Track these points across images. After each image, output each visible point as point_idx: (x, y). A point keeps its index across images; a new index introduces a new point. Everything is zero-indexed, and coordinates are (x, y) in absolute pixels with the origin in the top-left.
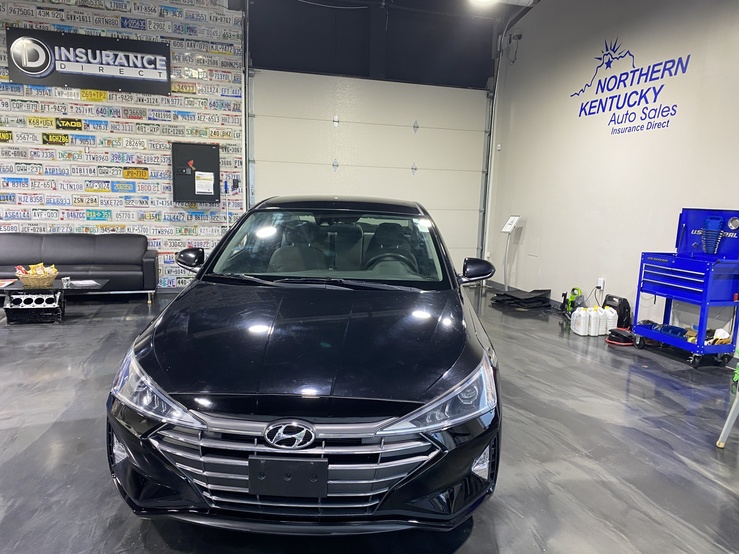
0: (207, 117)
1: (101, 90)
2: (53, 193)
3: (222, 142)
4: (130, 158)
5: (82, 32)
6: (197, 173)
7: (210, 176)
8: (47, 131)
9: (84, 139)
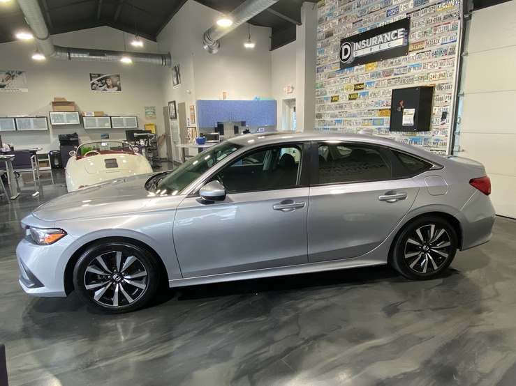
0: (429, 64)
1: (374, 61)
2: (350, 127)
3: (437, 83)
4: (383, 103)
5: (368, 29)
6: (405, 110)
7: (412, 111)
8: (351, 93)
9: (364, 94)
